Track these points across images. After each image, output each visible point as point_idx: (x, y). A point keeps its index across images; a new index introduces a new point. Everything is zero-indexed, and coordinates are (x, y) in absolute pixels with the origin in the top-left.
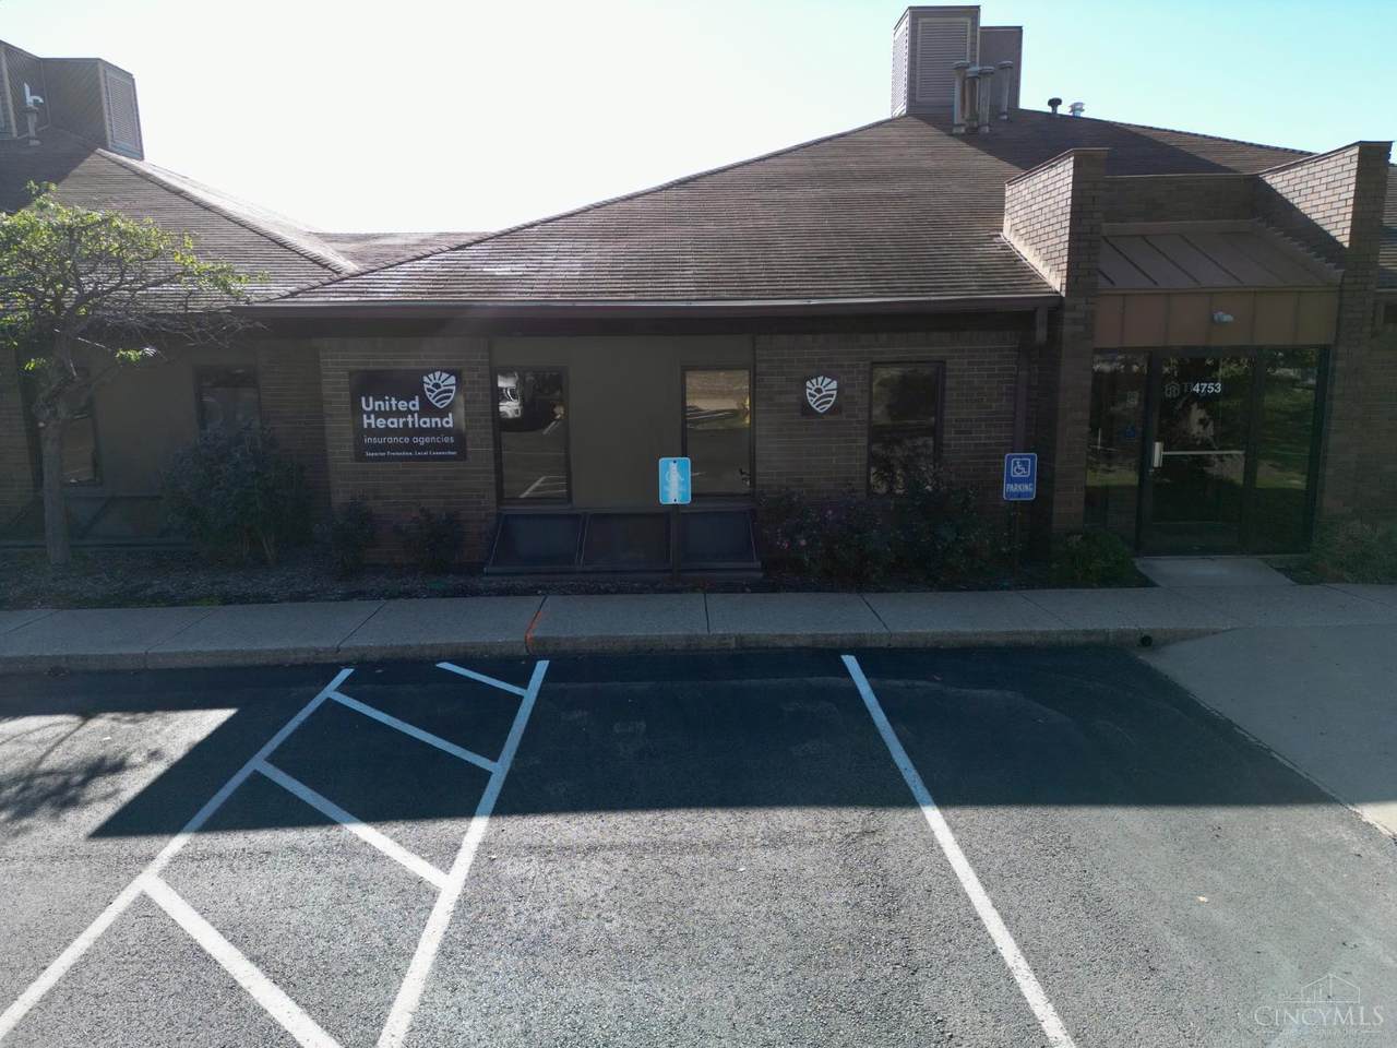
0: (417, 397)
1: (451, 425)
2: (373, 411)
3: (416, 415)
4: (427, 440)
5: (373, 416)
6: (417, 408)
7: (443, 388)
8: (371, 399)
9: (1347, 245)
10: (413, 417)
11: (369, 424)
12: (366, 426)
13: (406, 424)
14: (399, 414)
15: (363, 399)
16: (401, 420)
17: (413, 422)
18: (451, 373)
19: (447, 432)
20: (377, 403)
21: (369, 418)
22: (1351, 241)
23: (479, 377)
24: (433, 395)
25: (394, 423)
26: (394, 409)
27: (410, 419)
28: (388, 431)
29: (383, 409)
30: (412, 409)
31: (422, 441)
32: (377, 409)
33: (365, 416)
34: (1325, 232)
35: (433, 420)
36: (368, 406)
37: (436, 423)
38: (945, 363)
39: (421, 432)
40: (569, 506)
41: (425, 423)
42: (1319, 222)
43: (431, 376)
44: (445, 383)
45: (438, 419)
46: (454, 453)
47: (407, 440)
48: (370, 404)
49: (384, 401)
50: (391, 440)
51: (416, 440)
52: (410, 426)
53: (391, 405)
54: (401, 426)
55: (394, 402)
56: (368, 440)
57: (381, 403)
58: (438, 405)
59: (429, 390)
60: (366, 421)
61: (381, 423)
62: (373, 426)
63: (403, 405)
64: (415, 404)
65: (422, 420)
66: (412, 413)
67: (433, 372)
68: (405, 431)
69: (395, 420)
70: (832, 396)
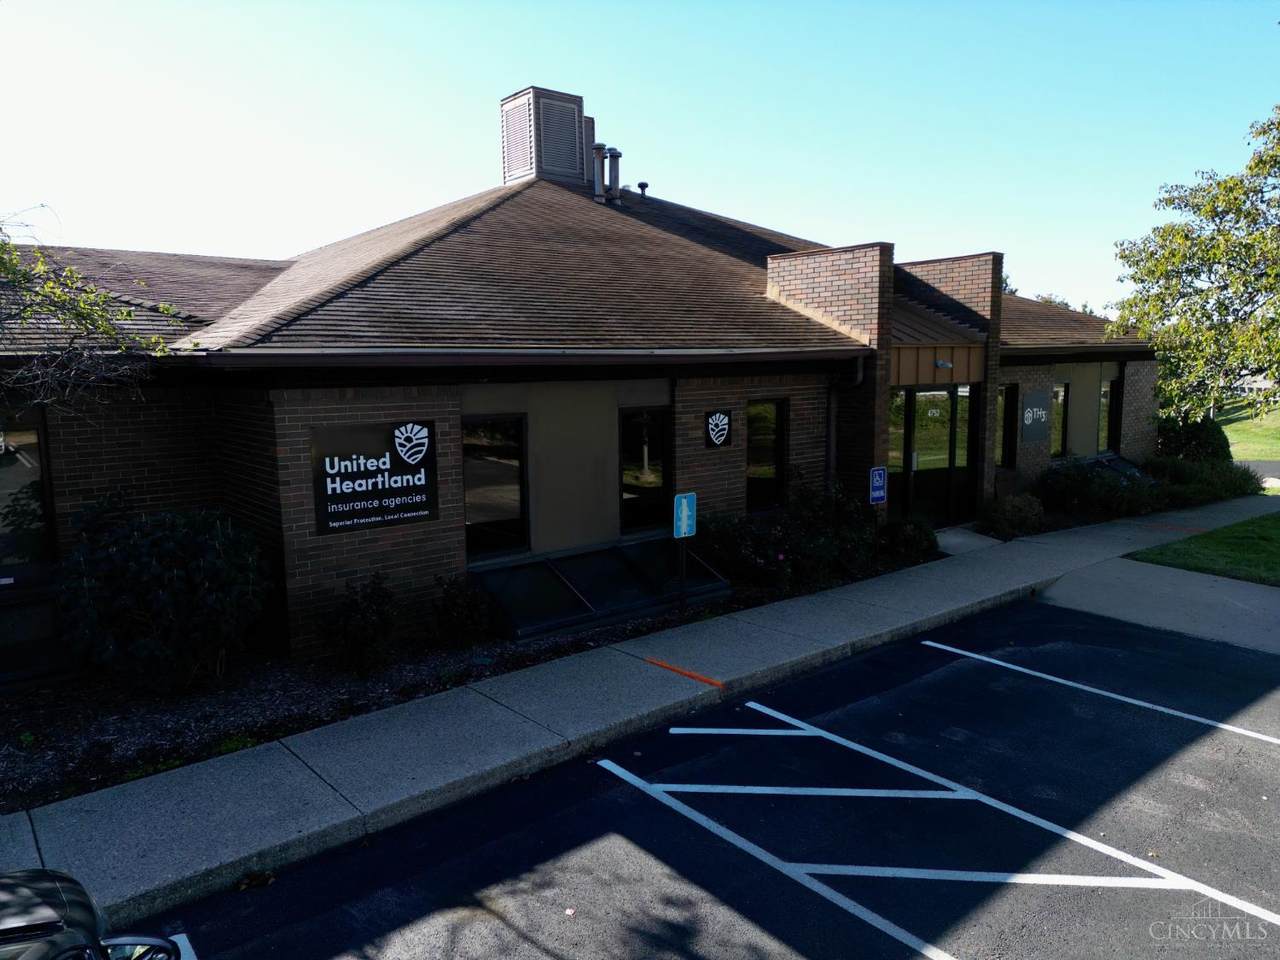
0: (388, 454)
1: (423, 482)
2: (339, 473)
3: (386, 474)
4: (398, 501)
5: (338, 479)
6: (388, 466)
7: (415, 442)
8: (336, 459)
9: (989, 317)
10: (383, 476)
11: (334, 489)
12: (330, 492)
13: (375, 484)
14: (368, 474)
15: (327, 460)
16: (370, 482)
17: (383, 483)
18: (423, 424)
19: (417, 489)
20: (343, 464)
21: (333, 482)
22: (992, 315)
23: (450, 428)
24: (405, 450)
25: (363, 485)
26: (362, 469)
27: (380, 479)
28: (355, 496)
29: (350, 470)
30: (383, 467)
31: (392, 502)
32: (343, 471)
33: (329, 480)
34: (967, 308)
35: (405, 478)
36: (332, 467)
37: (408, 480)
38: (788, 400)
39: (393, 492)
40: (528, 554)
41: (396, 482)
42: (962, 301)
43: (403, 429)
44: (417, 437)
45: (410, 477)
46: (426, 512)
47: (376, 503)
48: (335, 466)
49: (351, 460)
50: (358, 505)
51: (386, 502)
52: (380, 487)
53: (359, 465)
54: (370, 488)
55: (362, 461)
56: (332, 508)
57: (348, 463)
58: (409, 461)
59: (401, 445)
60: (330, 486)
61: (348, 487)
62: (338, 491)
63: (372, 464)
64: (386, 462)
65: (393, 479)
66: (382, 472)
67: (405, 424)
68: (376, 493)
69: (363, 482)
70: (724, 429)
